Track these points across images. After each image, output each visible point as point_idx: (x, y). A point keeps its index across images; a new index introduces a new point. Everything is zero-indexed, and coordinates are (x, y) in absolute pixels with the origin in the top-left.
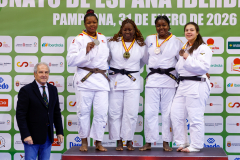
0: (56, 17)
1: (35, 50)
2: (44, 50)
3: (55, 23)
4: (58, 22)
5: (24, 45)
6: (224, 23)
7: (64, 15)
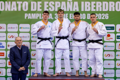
0: (26, 15)
1: (17, 30)
2: (20, 30)
3: (25, 18)
4: (27, 17)
5: (12, 28)
6: (103, 18)
7: (30, 14)
